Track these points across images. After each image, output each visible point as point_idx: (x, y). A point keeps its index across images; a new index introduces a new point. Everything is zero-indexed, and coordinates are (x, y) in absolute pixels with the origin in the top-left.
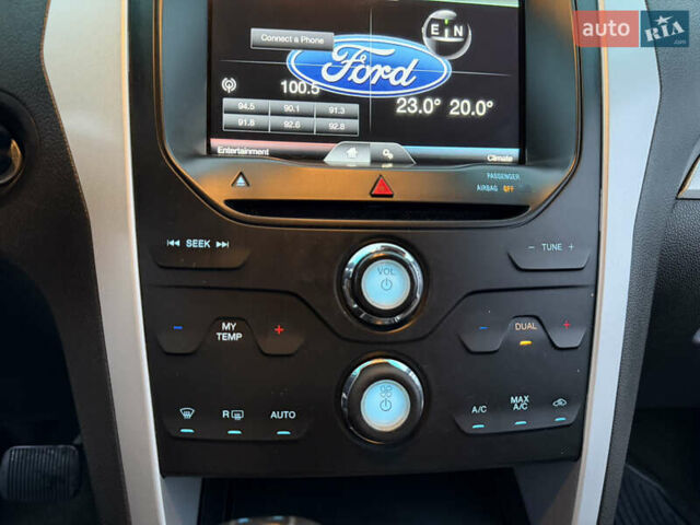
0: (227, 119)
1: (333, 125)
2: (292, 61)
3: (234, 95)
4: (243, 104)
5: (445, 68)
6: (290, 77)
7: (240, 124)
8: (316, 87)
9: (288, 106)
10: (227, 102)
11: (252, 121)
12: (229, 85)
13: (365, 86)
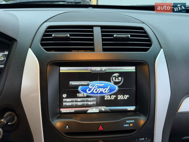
0: (64, 104)
1: (89, 103)
2: (80, 89)
3: (66, 98)
4: (68, 100)
5: (117, 88)
6: (79, 93)
7: (67, 105)
8: (85, 95)
9: (79, 100)
10: (64, 100)
11: (70, 104)
12: (65, 96)
13: (97, 93)
